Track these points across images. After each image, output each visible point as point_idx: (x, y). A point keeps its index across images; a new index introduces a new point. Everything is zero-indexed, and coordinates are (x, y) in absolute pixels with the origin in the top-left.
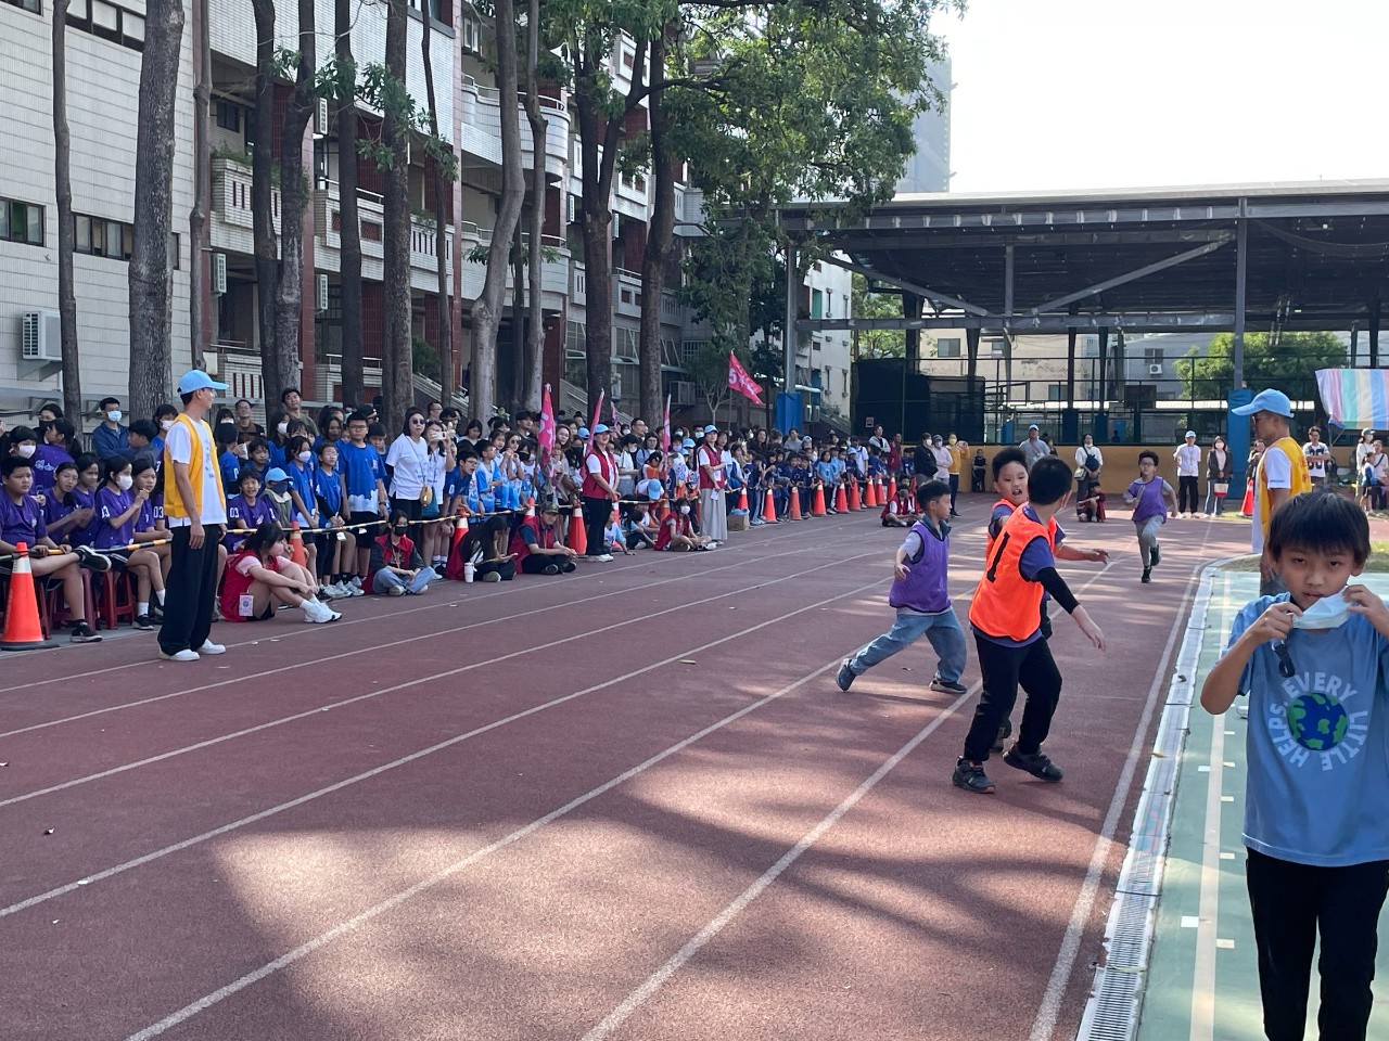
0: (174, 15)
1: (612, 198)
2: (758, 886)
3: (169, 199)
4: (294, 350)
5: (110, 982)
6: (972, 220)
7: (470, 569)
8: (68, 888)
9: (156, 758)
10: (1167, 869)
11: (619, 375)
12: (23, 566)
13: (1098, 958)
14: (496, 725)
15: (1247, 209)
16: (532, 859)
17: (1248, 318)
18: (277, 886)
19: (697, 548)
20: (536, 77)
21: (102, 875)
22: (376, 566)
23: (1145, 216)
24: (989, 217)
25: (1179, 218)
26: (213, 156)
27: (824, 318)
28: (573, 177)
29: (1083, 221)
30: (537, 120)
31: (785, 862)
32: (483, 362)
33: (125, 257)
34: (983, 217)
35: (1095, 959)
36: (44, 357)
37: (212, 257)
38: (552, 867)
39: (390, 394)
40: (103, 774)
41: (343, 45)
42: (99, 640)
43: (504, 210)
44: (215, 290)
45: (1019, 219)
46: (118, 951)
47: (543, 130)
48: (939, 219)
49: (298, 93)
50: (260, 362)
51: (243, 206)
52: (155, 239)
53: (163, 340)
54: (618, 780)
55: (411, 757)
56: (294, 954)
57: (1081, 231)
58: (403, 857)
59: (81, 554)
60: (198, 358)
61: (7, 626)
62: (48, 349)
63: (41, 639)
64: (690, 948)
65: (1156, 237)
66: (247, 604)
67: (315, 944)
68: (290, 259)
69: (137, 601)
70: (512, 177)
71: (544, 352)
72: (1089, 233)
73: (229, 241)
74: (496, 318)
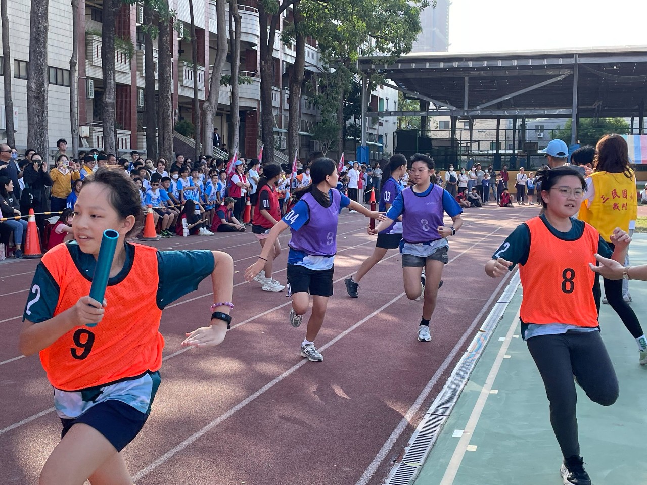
3: (46, 52)
4: (112, 125)
6: (448, 64)
7: (186, 231)
15: (578, 59)
17: (578, 111)
23: (530, 62)
24: (457, 63)
25: (546, 63)
26: (87, 33)
27: (384, 111)
29: (500, 65)
30: (237, 16)
32: (208, 131)
34: (454, 63)
35: (396, 458)
36: (2, 128)
37: (87, 81)
43: (218, 58)
44: (88, 97)
45: (471, 64)
47: (239, 20)
48: (431, 64)
52: (39, 71)
53: (43, 120)
65: (536, 73)
68: (109, 81)
70: (222, 43)
71: (240, 127)
72: (504, 71)
73: (94, 74)
74: (214, 110)
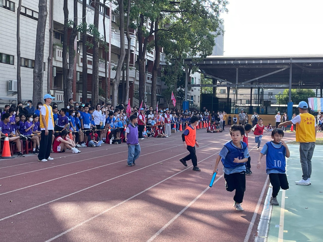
0: (45, 12)
1: (146, 56)
2: (177, 216)
3: (43, 55)
4: (71, 90)
5: (25, 237)
6: (228, 62)
7: (111, 141)
8: (15, 215)
9: (36, 184)
10: (272, 214)
11: (147, 97)
12: (7, 139)
13: (256, 234)
14: (116, 177)
15: (292, 60)
16: (124, 209)
17: (292, 85)
18: (64, 215)
19: (164, 137)
20: (129, 28)
21: (23, 212)
22: (89, 140)
23: (269, 62)
24: (233, 62)
25: (276, 62)
26: (54, 45)
27: (194, 84)
28: (137, 51)
29: (254, 63)
30: (129, 38)
31: (183, 211)
32: (115, 93)
33: (33, 68)
34: (231, 61)
35: (255, 235)
36: (13, 91)
37: (53, 68)
38: (129, 211)
39: (93, 100)
40: (24, 188)
41: (84, 20)
42: (24, 156)
43: (120, 59)
44: (53, 76)
45: (239, 62)
46: (27, 229)
47: (130, 40)
48: (220, 62)
49: (73, 31)
50: (63, 92)
51: (60, 57)
52: (40, 64)
53: (41, 87)
54: (144, 191)
55: (96, 185)
56: (68, 231)
57: (254, 65)
58: (94, 208)
59: (20, 136)
60: (49, 91)
61: (3, 153)
62: (14, 89)
63: (11, 156)
64: (160, 231)
65: (271, 67)
66: (59, 148)
67: (73, 228)
68: (71, 69)
69: (33, 148)
70: (122, 51)
71: (129, 91)
72: (256, 66)
73: (56, 64)
74: (118, 83)
